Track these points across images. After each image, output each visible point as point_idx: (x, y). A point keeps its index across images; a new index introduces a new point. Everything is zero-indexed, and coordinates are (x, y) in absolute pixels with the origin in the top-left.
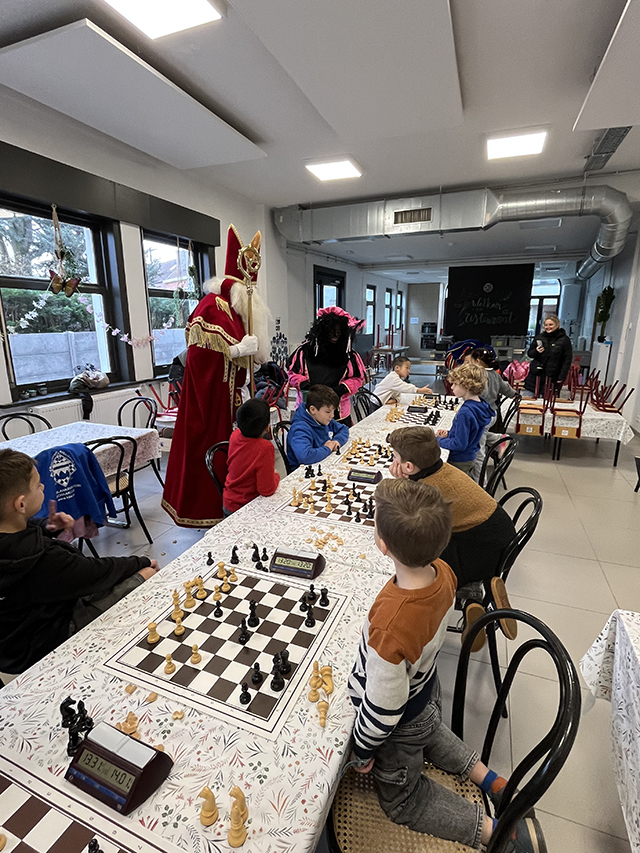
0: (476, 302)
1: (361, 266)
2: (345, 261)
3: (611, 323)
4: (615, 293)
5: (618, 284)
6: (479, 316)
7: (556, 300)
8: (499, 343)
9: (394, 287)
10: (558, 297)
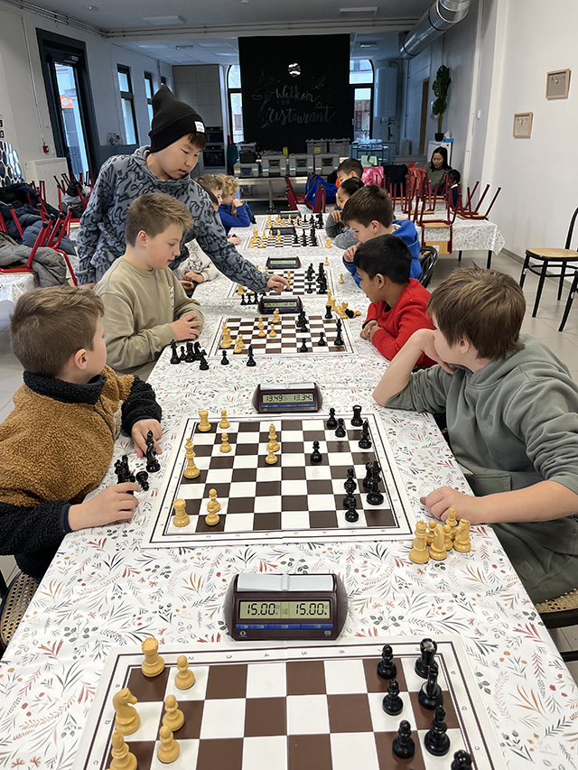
0: (280, 92)
1: (105, 32)
2: (81, 23)
3: (450, 114)
4: (452, 77)
5: (453, 64)
6: (286, 113)
7: (370, 89)
8: (318, 150)
9: (154, 71)
10: (370, 86)
